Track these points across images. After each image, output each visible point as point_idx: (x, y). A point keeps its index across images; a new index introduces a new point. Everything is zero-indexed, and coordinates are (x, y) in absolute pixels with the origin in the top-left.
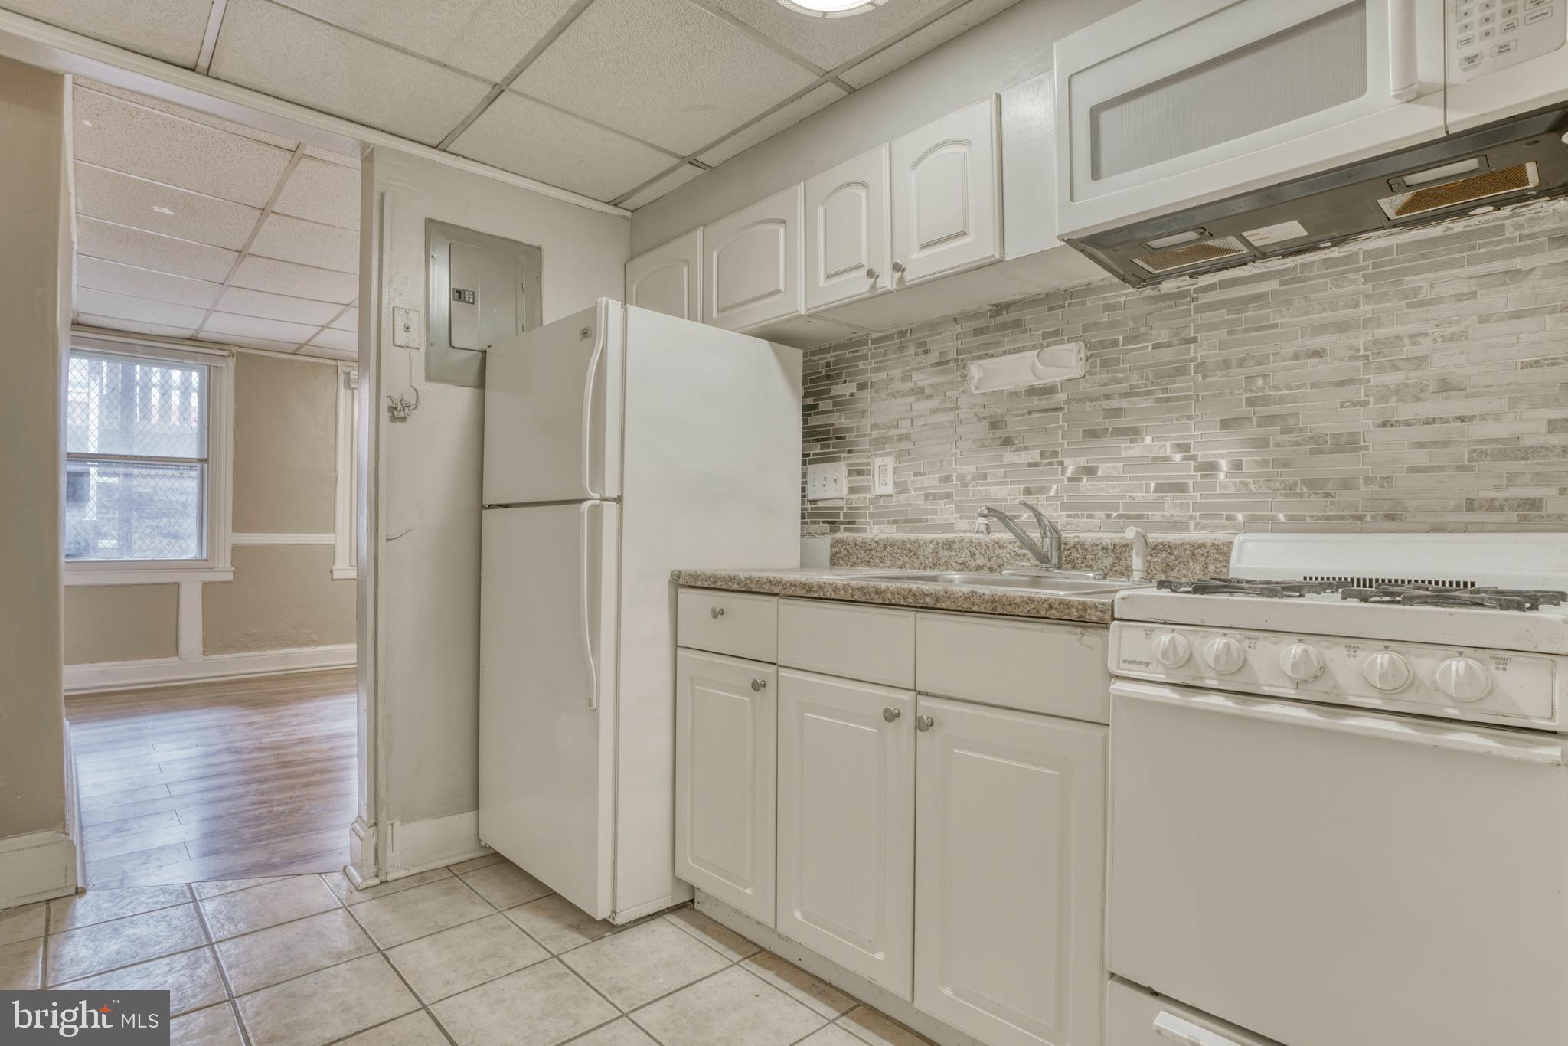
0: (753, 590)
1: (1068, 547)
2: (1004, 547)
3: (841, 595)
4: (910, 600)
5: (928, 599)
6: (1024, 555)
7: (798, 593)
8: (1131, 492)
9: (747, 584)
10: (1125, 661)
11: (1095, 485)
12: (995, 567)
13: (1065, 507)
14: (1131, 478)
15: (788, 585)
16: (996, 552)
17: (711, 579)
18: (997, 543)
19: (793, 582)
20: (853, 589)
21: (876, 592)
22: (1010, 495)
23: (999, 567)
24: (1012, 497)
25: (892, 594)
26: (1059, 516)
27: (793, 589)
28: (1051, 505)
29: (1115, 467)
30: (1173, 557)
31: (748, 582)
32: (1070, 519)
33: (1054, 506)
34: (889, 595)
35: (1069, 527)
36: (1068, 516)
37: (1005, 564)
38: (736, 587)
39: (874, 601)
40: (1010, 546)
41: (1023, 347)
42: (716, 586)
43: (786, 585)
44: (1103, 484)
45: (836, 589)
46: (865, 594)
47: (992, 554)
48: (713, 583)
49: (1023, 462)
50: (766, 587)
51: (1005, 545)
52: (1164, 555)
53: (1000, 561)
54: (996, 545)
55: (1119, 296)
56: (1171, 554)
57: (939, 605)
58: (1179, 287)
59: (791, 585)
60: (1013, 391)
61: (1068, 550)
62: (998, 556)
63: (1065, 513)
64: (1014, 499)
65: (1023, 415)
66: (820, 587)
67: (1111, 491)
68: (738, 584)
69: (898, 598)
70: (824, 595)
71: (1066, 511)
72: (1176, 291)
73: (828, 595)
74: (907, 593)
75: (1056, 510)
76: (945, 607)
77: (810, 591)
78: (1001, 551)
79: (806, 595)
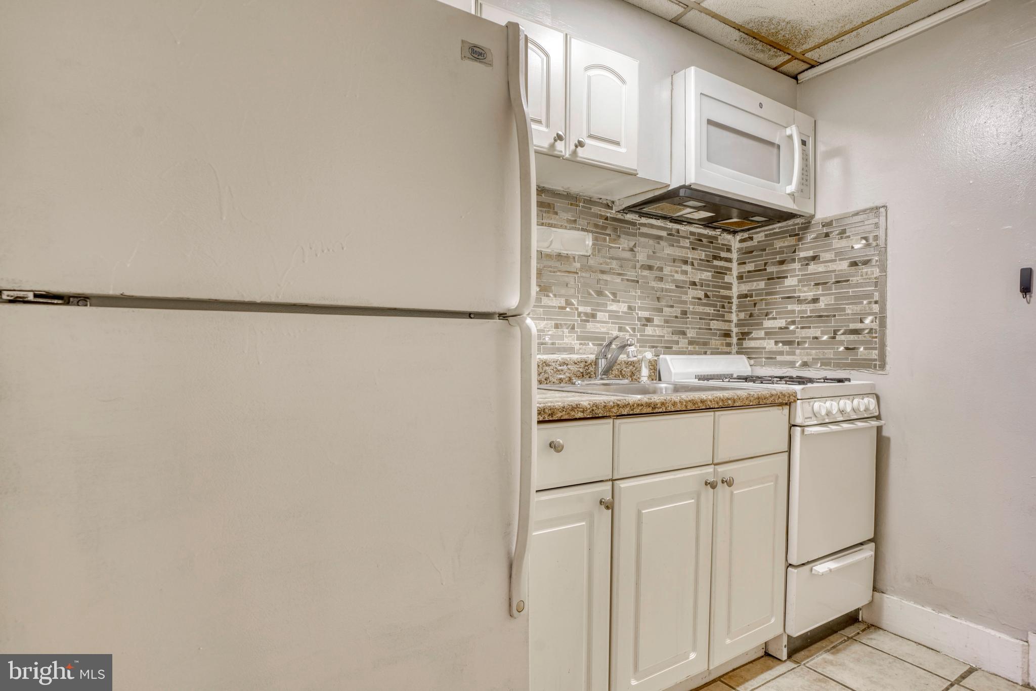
0: (600, 415)
1: (587, 364)
2: (549, 365)
3: (679, 407)
4: (720, 404)
5: (730, 402)
6: (562, 371)
7: (645, 411)
8: (612, 331)
9: (593, 410)
10: (806, 418)
11: (594, 325)
12: (543, 380)
13: (579, 338)
14: (613, 323)
15: (635, 405)
16: (544, 369)
17: (547, 411)
18: (545, 362)
19: (639, 402)
20: (686, 402)
21: (701, 402)
22: (545, 328)
23: (546, 379)
24: (548, 329)
25: (711, 401)
26: (575, 344)
27: (640, 408)
28: (571, 336)
29: (604, 315)
30: (634, 368)
31: (594, 408)
32: (581, 346)
33: (573, 337)
34: (709, 403)
35: (581, 351)
36: (581, 344)
37: (550, 377)
38: (580, 415)
39: (701, 408)
40: (553, 364)
41: (555, 224)
42: (555, 418)
43: (633, 406)
44: (598, 325)
45: (674, 404)
46: (694, 404)
47: (541, 371)
48: (549, 415)
49: (554, 305)
50: (615, 410)
51: (550, 364)
52: (631, 367)
53: (546, 376)
54: (544, 364)
55: (607, 212)
56: (634, 366)
57: (735, 405)
58: (633, 219)
59: (638, 405)
60: (548, 253)
61: (587, 366)
62: (545, 372)
63: (579, 342)
64: (548, 331)
65: (554, 272)
66: (663, 404)
67: (602, 329)
68: (583, 412)
69: (714, 404)
70: (666, 409)
71: (579, 341)
72: (632, 220)
73: (669, 409)
74: (718, 400)
75: (574, 340)
76: (738, 405)
77: (655, 408)
78: (547, 368)
79: (653, 412)
